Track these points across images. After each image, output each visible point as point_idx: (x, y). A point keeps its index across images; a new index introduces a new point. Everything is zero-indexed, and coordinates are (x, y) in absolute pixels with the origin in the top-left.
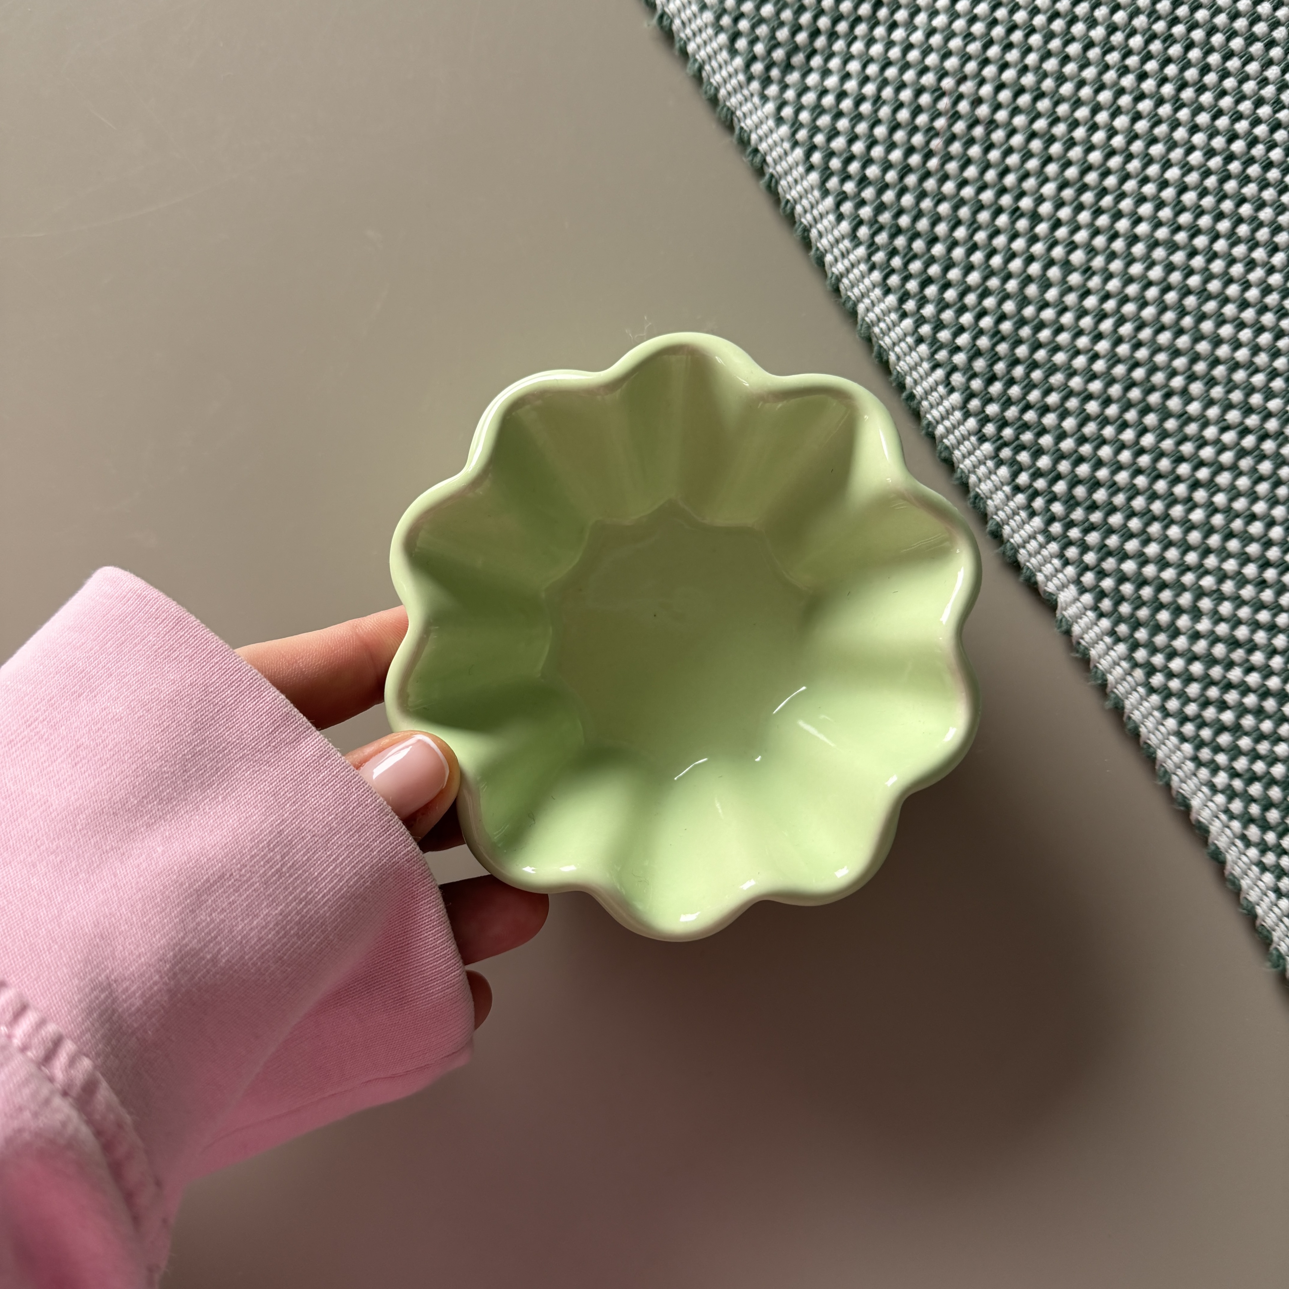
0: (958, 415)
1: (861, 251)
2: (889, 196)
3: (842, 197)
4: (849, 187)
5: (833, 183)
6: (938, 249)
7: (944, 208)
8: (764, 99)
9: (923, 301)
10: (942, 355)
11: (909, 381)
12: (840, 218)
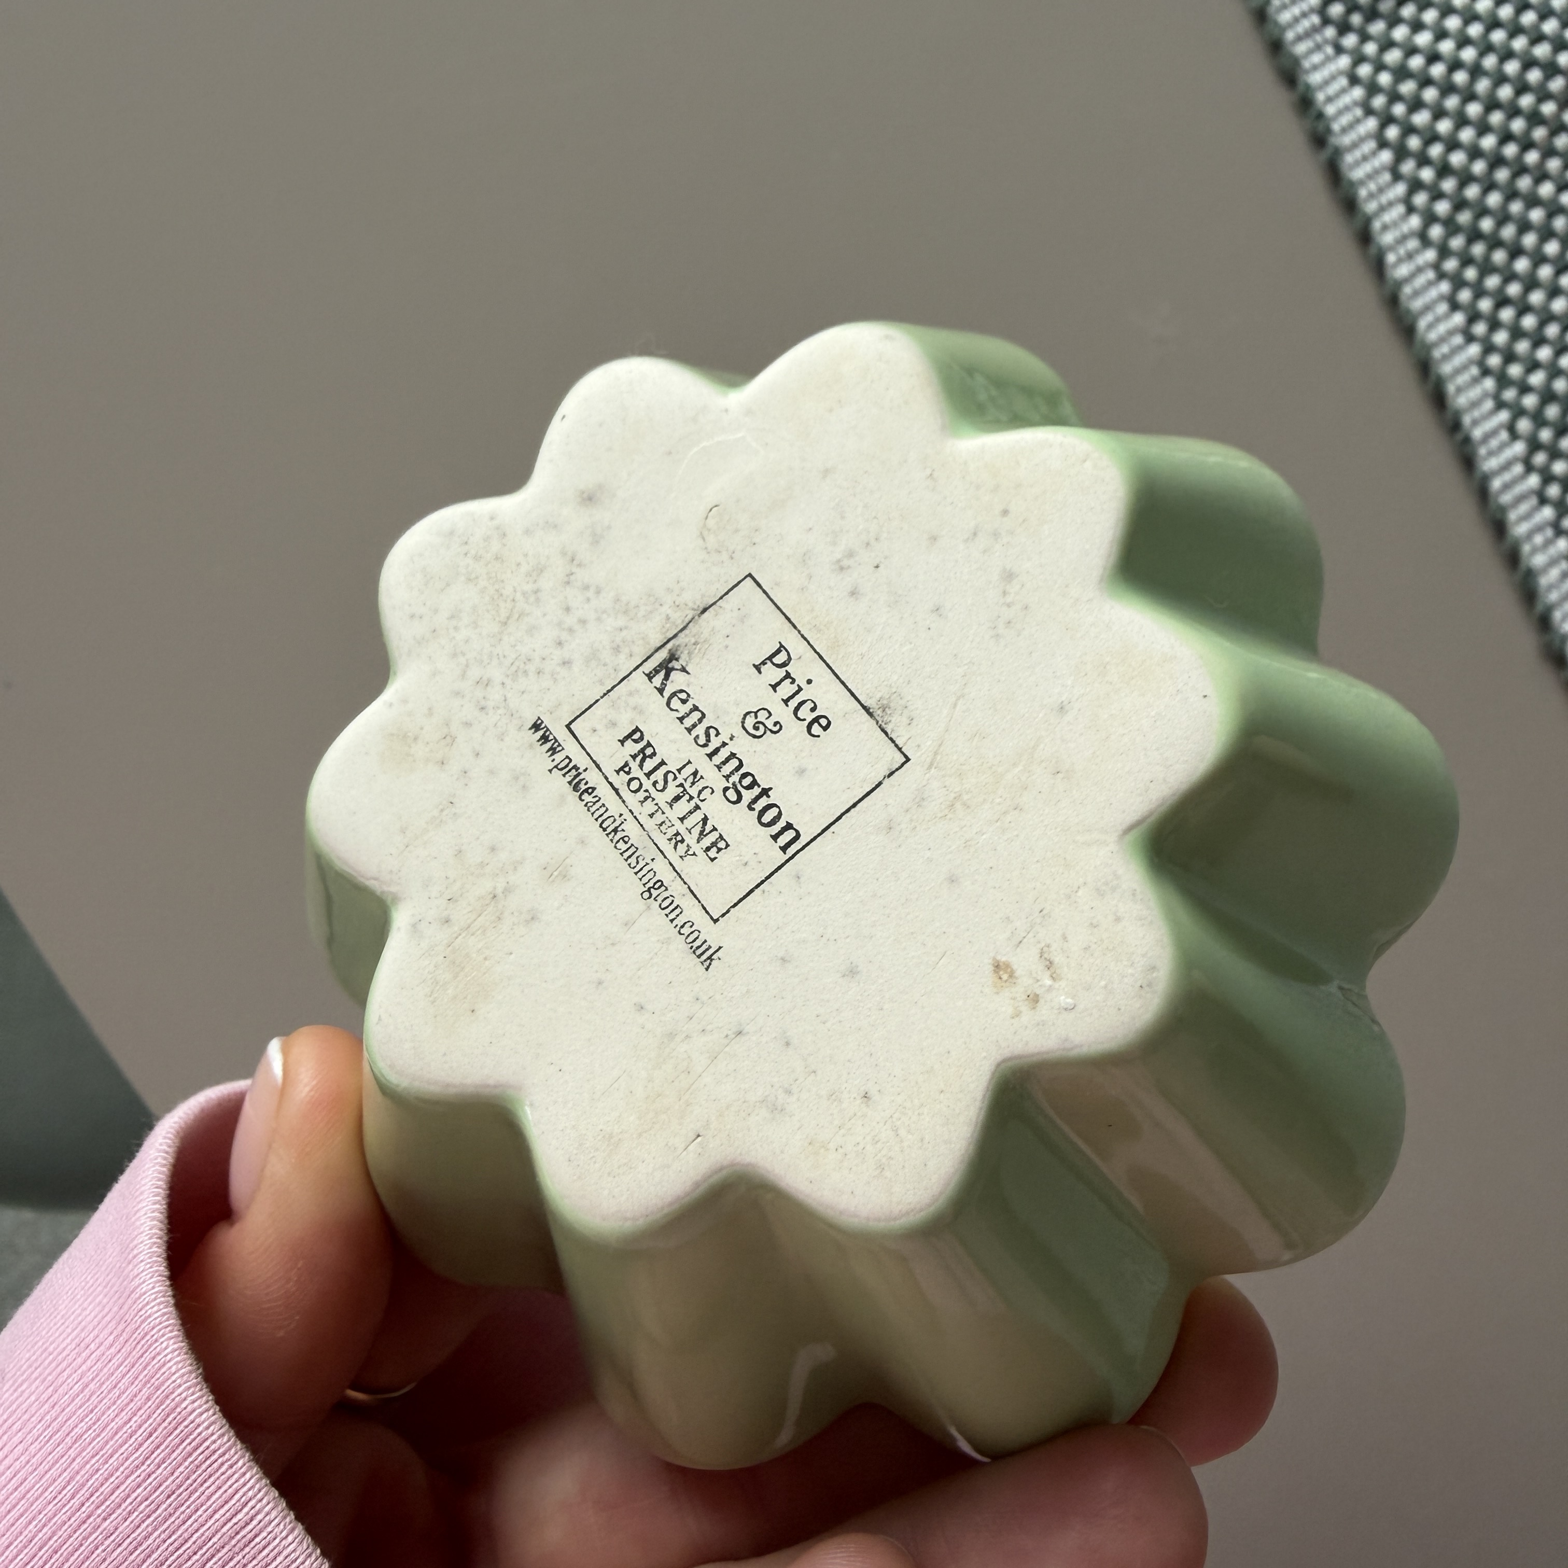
0: (1518, 469)
1: (1430, 255)
2: (1472, 192)
3: (1416, 185)
4: (1427, 174)
5: (1408, 167)
6: (1522, 265)
7: (1536, 215)
8: (1339, 50)
9: (1495, 325)
10: (1509, 394)
11: (1467, 420)
12: (1411, 209)
